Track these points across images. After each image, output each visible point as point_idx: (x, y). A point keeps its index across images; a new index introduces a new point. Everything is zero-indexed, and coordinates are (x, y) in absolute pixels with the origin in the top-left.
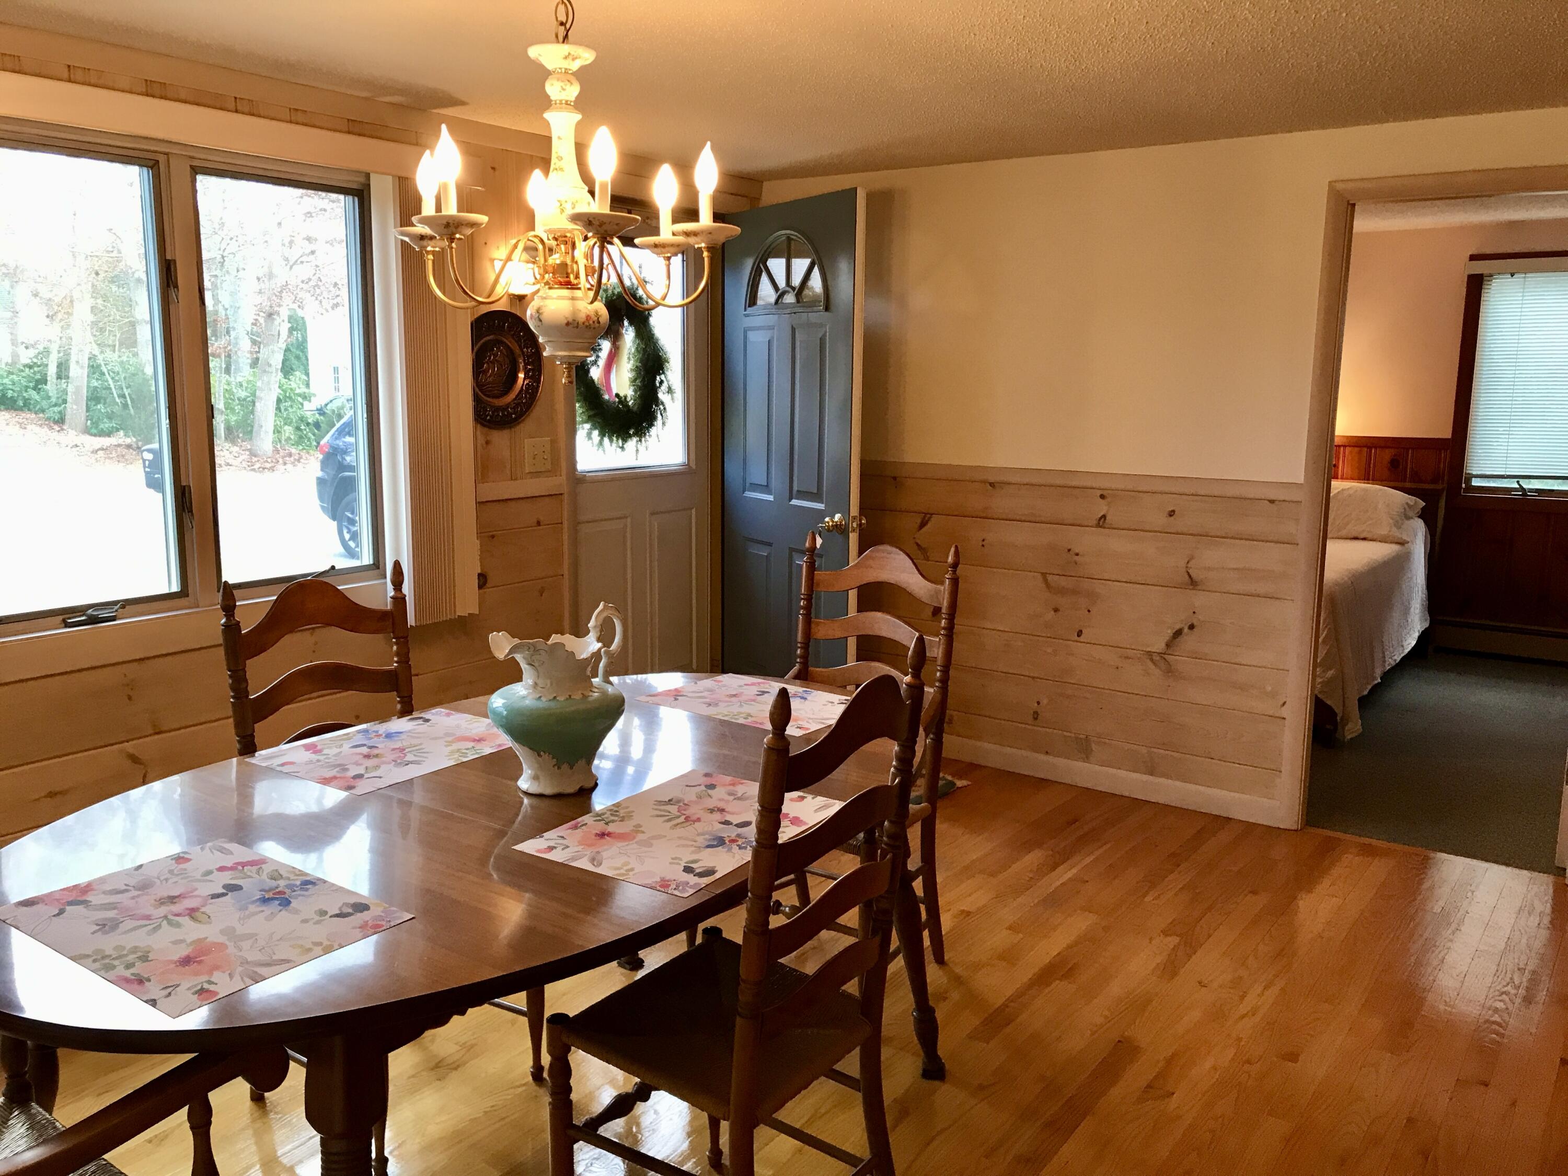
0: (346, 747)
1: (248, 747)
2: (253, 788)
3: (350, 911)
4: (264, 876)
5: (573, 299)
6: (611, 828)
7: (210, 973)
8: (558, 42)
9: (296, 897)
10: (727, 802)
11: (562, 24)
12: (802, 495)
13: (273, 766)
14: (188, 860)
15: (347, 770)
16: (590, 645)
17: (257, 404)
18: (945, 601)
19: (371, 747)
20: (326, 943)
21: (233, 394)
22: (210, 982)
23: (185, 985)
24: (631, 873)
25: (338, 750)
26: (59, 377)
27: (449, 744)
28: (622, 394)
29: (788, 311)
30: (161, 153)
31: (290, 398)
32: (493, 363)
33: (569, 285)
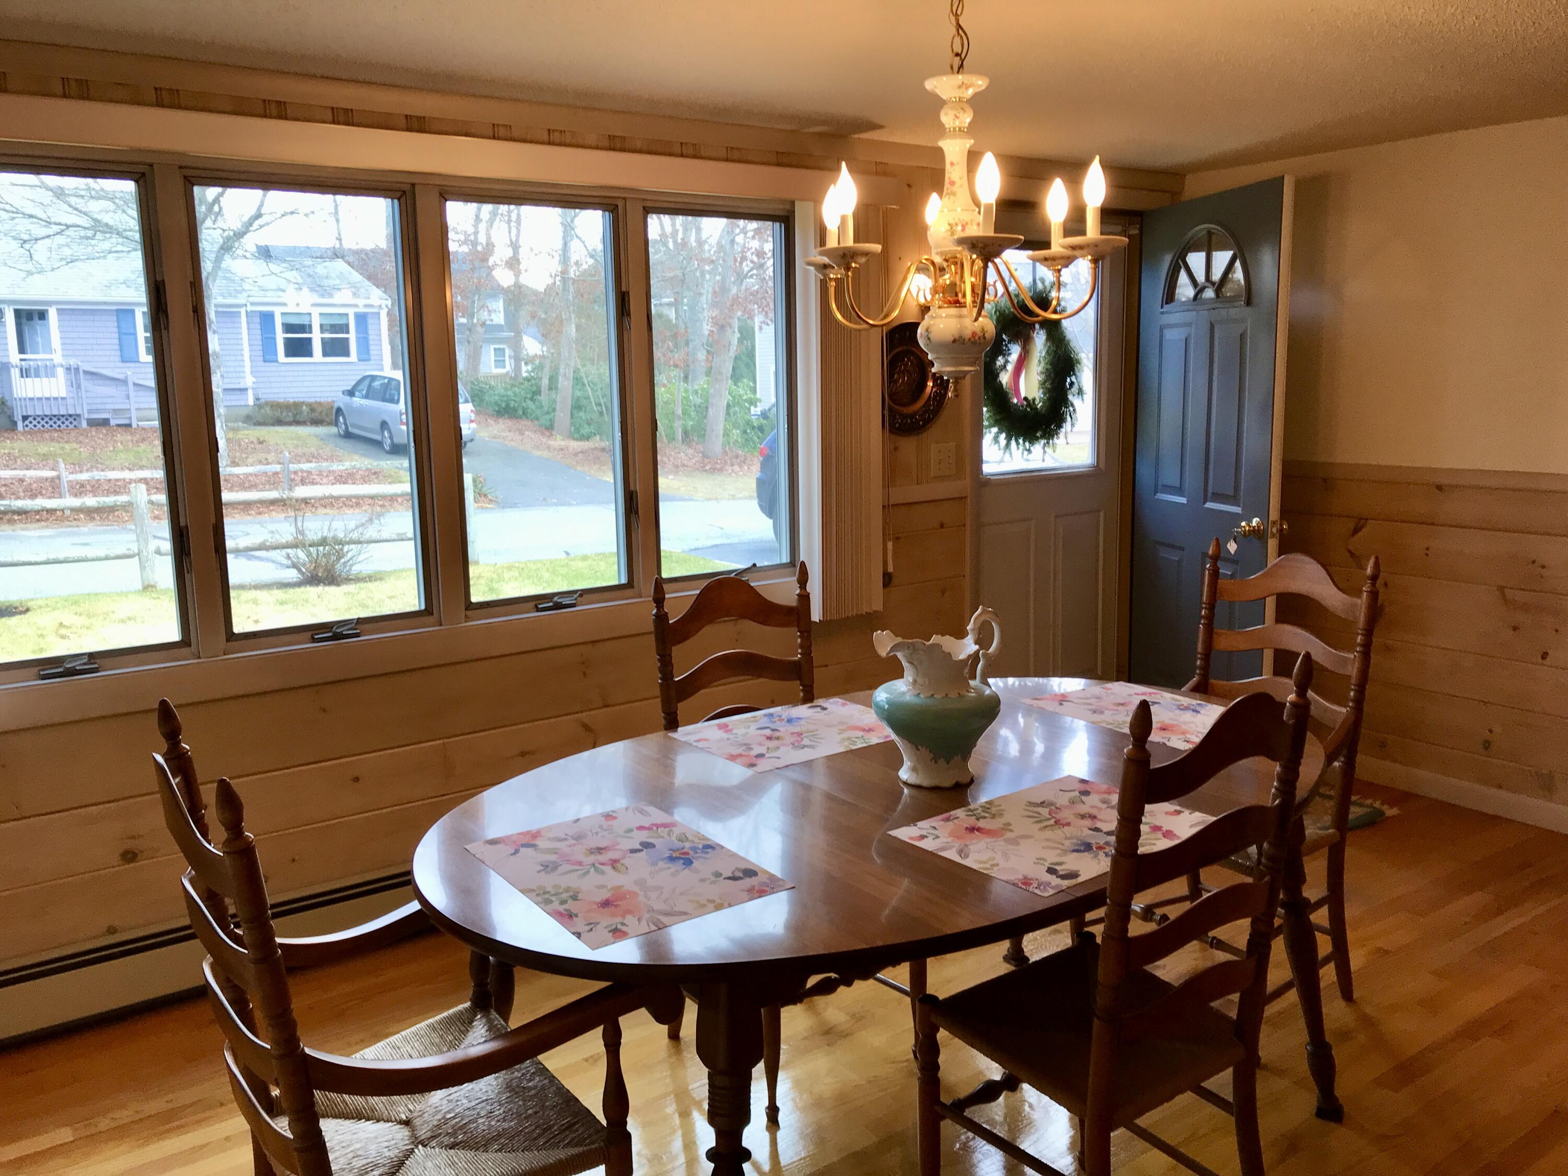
0: (753, 727)
1: (672, 724)
2: (674, 761)
3: (741, 875)
4: (674, 838)
5: (961, 316)
6: (981, 824)
7: (623, 916)
8: (953, 73)
9: (697, 858)
10: (1100, 809)
11: (957, 55)
12: (1219, 497)
13: (691, 742)
14: (615, 818)
15: (751, 749)
16: (968, 646)
17: (710, 410)
18: (1362, 614)
19: (773, 730)
20: (718, 901)
21: (690, 401)
22: (623, 924)
23: (604, 923)
24: (995, 868)
25: (746, 731)
26: (550, 389)
27: (841, 732)
28: (1030, 398)
29: (1207, 307)
30: (619, 198)
31: (738, 403)
32: (903, 372)
33: (958, 304)
